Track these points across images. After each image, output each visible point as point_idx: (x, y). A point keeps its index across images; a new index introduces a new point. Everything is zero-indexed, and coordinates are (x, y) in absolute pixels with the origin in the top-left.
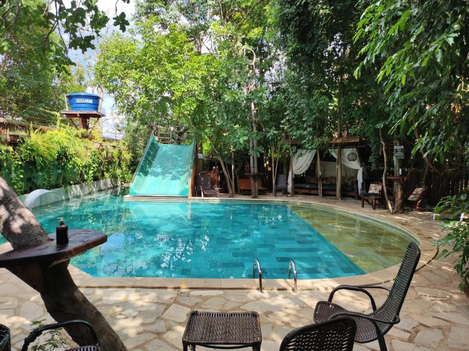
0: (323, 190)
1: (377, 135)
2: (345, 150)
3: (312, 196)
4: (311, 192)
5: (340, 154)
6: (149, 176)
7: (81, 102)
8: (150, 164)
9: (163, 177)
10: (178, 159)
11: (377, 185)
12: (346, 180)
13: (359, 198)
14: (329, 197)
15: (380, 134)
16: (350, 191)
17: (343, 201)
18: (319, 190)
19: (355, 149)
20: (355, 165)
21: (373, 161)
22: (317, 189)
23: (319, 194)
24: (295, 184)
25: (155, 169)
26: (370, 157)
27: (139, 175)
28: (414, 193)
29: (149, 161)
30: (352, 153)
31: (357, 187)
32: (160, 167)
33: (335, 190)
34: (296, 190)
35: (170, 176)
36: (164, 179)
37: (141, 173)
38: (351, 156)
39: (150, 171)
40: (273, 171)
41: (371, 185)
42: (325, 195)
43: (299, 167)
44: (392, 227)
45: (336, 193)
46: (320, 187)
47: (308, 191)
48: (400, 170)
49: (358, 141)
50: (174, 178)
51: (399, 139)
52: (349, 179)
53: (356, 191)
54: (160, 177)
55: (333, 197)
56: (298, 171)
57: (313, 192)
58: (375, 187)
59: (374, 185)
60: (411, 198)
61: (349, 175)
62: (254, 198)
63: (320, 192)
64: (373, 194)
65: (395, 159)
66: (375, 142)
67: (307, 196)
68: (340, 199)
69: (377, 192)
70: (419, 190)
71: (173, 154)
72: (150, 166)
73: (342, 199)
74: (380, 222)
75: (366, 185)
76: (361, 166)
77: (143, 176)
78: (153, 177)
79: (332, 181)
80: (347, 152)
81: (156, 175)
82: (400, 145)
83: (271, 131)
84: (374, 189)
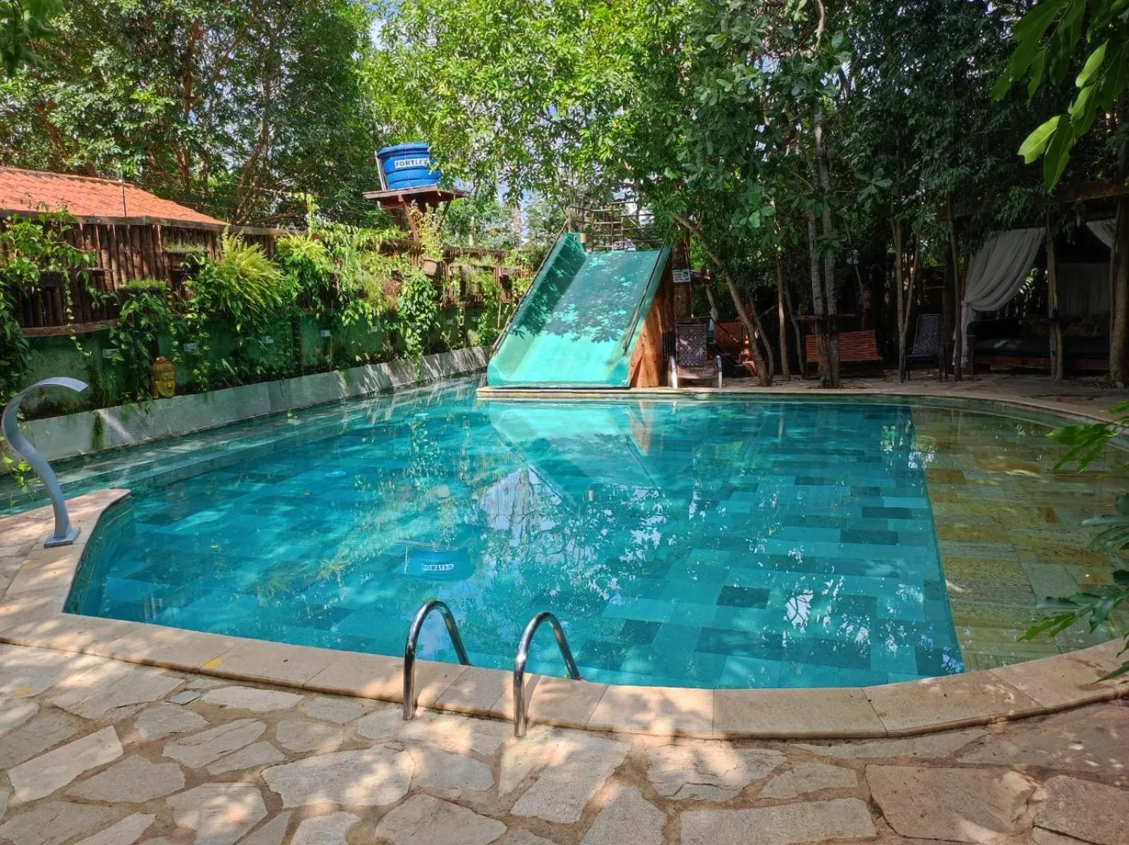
0: (1067, 357)
6: (543, 333)
7: (405, 166)
8: (552, 304)
9: (575, 335)
10: (625, 284)
18: (1052, 359)
22: (1045, 356)
23: (1052, 369)
25: (562, 315)
27: (516, 332)
29: (550, 294)
32: (576, 309)
33: (1104, 357)
35: (594, 331)
36: (576, 339)
37: (523, 329)
39: (549, 321)
40: (900, 306)
42: (1070, 373)
43: (990, 287)
45: (1107, 365)
46: (1056, 346)
50: (603, 336)
54: (570, 335)
56: (986, 302)
57: (1030, 363)
62: (825, 386)
71: (614, 273)
72: (551, 309)
77: (527, 334)
78: (552, 335)
81: (561, 329)
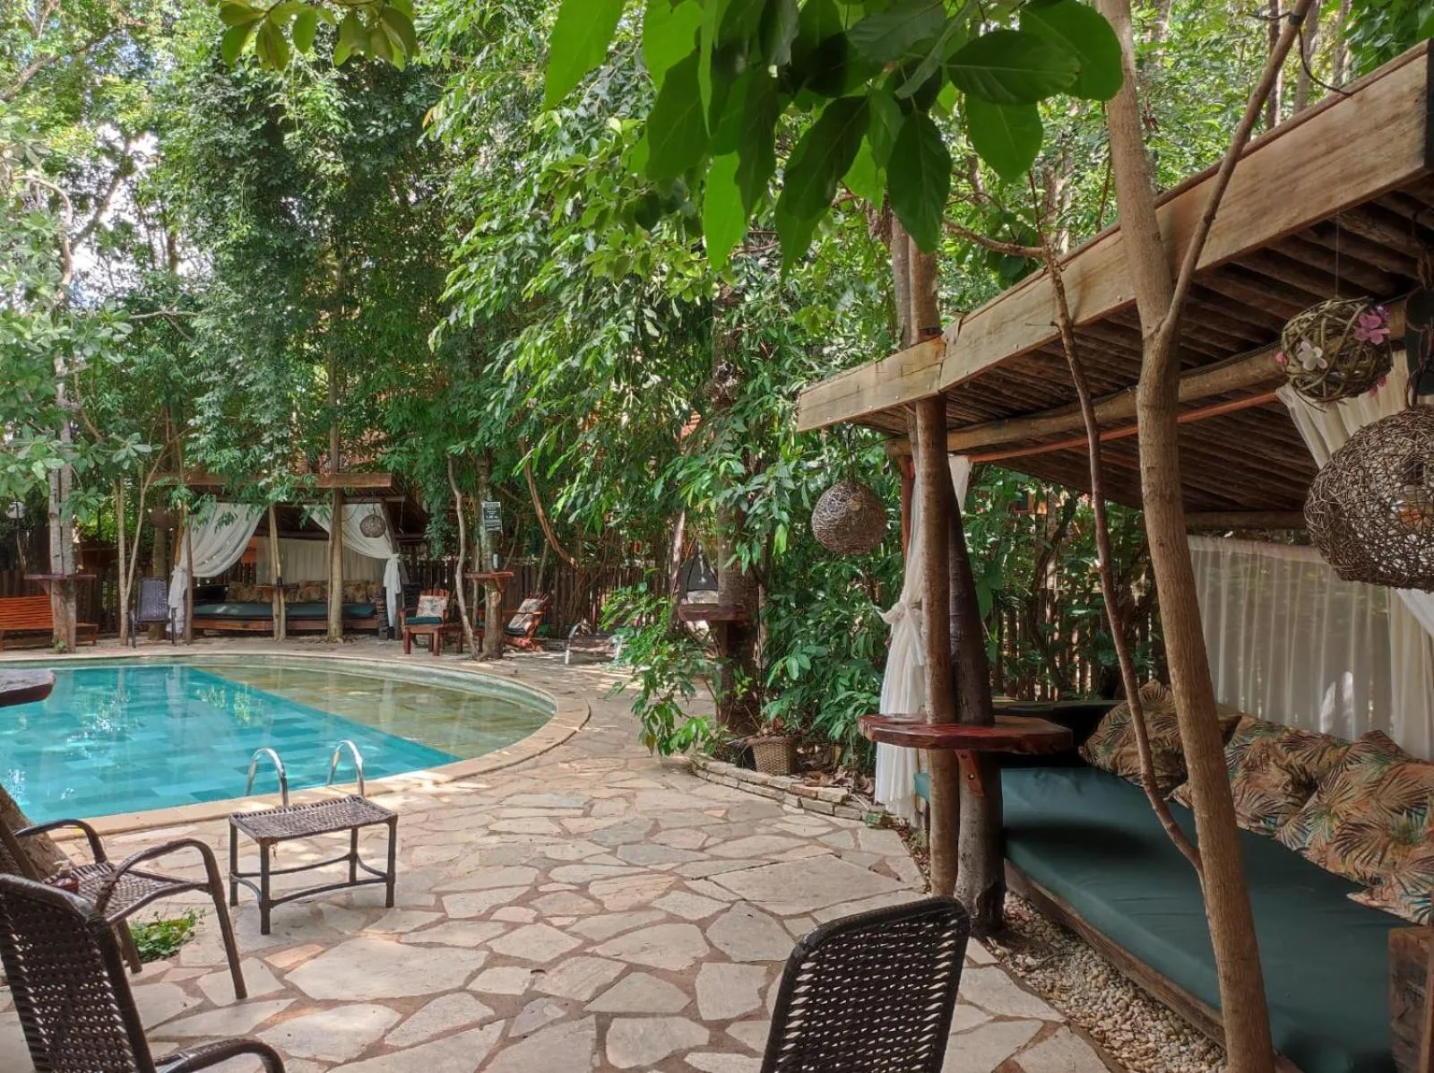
0: (288, 618)
1: (444, 474)
2: (351, 507)
3: (251, 639)
4: (250, 628)
5: (338, 520)
11: (436, 598)
12: (350, 590)
13: (392, 633)
14: (305, 638)
15: (450, 472)
16: (365, 618)
17: (348, 644)
18: (276, 620)
19: (378, 506)
20: (380, 547)
21: (435, 536)
22: (270, 618)
23: (276, 630)
24: (195, 604)
26: (429, 527)
28: (520, 610)
30: (373, 517)
31: (385, 605)
33: (325, 618)
34: (200, 625)
38: (370, 526)
40: (122, 569)
41: (422, 598)
42: (292, 633)
44: (490, 685)
45: (327, 625)
46: (279, 608)
47: (238, 626)
48: (495, 556)
49: (389, 485)
51: (491, 486)
52: (358, 588)
53: (381, 617)
55: (317, 638)
56: (204, 568)
57: (254, 626)
58: (431, 601)
59: (429, 597)
60: (516, 623)
61: (357, 576)
62: (63, 652)
63: (279, 625)
64: (429, 620)
65: (483, 532)
66: (437, 490)
67: (237, 640)
68: (340, 640)
69: (439, 613)
70: (530, 604)
73: (345, 641)
74: (458, 680)
75: (409, 597)
76: (395, 551)
79: (309, 594)
80: (358, 513)
82: (495, 499)
83: (129, 443)
84: (431, 606)
